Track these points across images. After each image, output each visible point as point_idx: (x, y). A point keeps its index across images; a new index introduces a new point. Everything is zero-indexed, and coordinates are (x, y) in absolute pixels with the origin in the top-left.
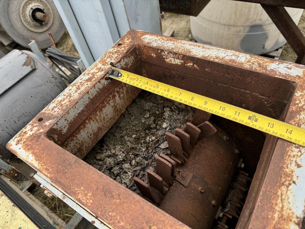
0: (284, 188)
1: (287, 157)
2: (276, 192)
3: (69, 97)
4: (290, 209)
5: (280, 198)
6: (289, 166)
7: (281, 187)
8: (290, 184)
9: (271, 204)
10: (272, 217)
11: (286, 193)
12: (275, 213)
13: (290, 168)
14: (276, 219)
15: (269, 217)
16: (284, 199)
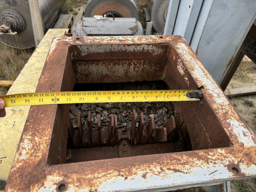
0: (116, 173)
1: (147, 166)
2: (110, 169)
3: (101, 40)
4: (100, 183)
5: (106, 173)
6: (139, 170)
7: (116, 171)
8: (122, 176)
9: (97, 170)
10: (87, 174)
11: (113, 176)
12: (91, 175)
13: (137, 171)
14: (87, 177)
15: (86, 172)
16: (107, 176)
